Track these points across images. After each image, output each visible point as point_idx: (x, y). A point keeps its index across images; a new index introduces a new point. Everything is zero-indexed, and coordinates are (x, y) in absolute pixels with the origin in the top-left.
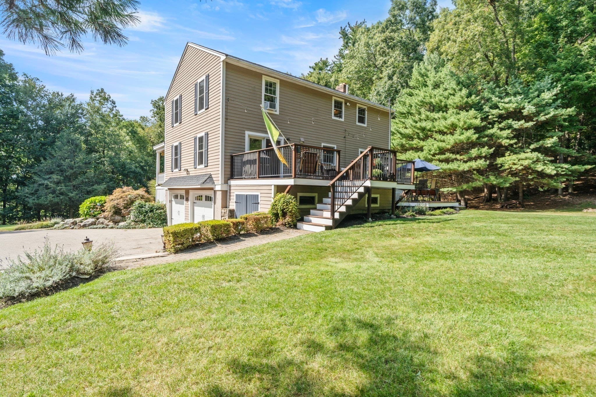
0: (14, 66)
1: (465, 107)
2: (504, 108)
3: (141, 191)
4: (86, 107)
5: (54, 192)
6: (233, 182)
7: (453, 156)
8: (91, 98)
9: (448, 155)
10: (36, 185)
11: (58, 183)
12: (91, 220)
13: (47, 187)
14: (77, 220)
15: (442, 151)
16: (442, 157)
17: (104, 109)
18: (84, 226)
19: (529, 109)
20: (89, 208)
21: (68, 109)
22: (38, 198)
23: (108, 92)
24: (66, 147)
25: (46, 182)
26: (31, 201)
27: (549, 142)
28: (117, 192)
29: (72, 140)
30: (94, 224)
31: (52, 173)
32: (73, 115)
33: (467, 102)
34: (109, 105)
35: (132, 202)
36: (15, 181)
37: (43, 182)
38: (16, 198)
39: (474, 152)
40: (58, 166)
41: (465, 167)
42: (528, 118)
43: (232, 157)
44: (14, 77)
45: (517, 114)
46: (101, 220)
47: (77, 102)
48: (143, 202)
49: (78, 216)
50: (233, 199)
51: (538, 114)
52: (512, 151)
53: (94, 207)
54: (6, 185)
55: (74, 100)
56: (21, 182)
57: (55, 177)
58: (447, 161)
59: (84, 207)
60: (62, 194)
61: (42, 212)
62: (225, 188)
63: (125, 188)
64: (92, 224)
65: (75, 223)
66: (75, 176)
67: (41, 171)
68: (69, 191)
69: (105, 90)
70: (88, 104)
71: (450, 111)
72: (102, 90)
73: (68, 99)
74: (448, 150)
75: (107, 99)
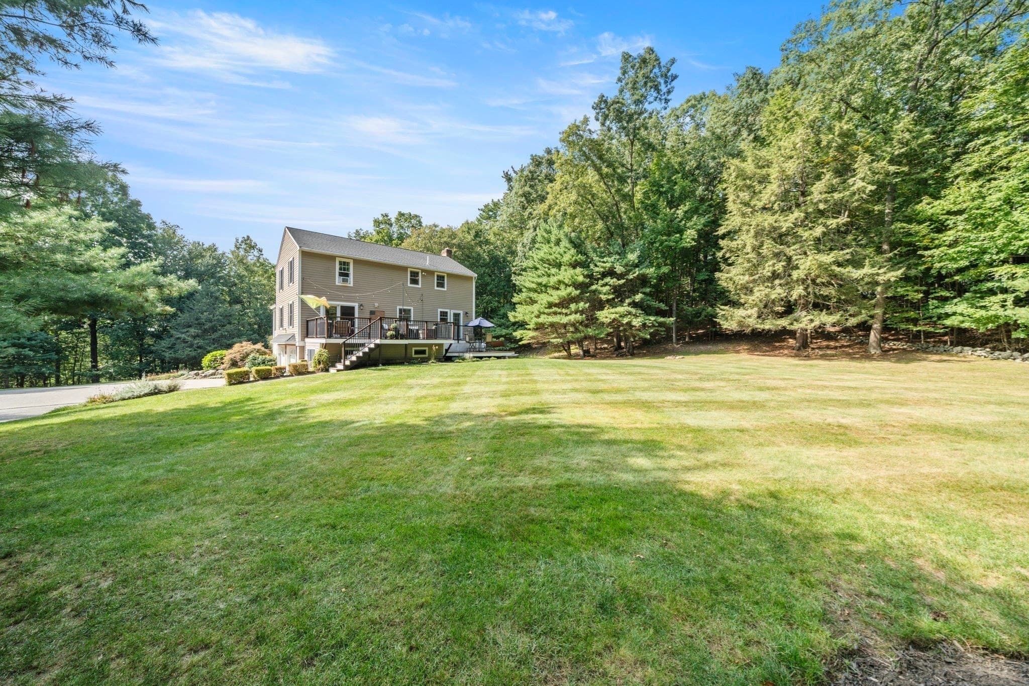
0: (152, 216)
1: (574, 265)
2: (602, 267)
3: (259, 346)
4: (230, 256)
5: (191, 346)
6: (307, 340)
7: (559, 310)
8: (236, 246)
9: (554, 309)
10: (172, 339)
11: (194, 337)
12: (211, 371)
13: (185, 341)
14: (200, 372)
15: (550, 305)
16: (551, 310)
17: (250, 258)
18: (205, 376)
19: (619, 269)
20: (211, 361)
21: (208, 260)
22: (175, 352)
23: (255, 239)
24: (204, 300)
25: (183, 336)
26: (167, 355)
27: (638, 297)
28: (237, 347)
29: (212, 293)
30: (214, 374)
31: (190, 326)
32: (215, 266)
33: (576, 260)
34: (256, 253)
35: (248, 355)
36: (153, 335)
37: (180, 336)
38: (152, 352)
39: (573, 306)
40: (197, 319)
41: (565, 320)
42: (620, 277)
43: (307, 321)
44: (151, 227)
45: (611, 273)
46: (220, 371)
47: (220, 252)
48: (257, 355)
49: (201, 369)
50: (306, 352)
51: (627, 273)
52: (611, 305)
53: (215, 360)
54: (143, 339)
55: (216, 250)
56: (158, 336)
57: (193, 331)
58: (555, 313)
59: (206, 361)
60: (199, 347)
61: (180, 365)
62: (302, 344)
63: (244, 343)
64: (212, 375)
65: (197, 375)
66: (214, 329)
67: (178, 324)
68: (208, 344)
69: (251, 237)
70: (233, 252)
71: (563, 268)
72: (248, 237)
73: (209, 249)
74: (556, 305)
75: (252, 247)
